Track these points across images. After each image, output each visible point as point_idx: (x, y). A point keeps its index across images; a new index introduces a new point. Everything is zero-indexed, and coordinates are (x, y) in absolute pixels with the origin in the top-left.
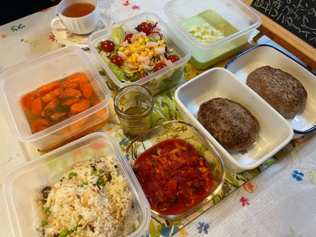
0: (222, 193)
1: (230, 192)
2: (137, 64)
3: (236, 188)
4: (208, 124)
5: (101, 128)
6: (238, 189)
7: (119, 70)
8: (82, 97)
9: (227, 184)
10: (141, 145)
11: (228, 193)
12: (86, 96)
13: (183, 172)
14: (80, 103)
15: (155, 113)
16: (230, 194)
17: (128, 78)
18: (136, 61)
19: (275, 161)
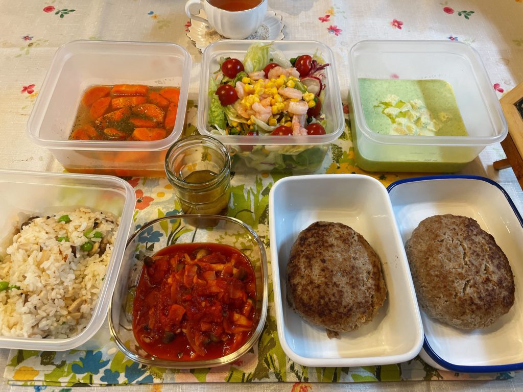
0: (250, 374)
1: (263, 380)
2: (251, 112)
3: (277, 380)
4: (297, 257)
5: (160, 178)
6: (282, 385)
7: (220, 108)
8: (161, 124)
9: (268, 365)
10: (192, 232)
11: (260, 380)
12: (166, 125)
13: (203, 304)
14: (150, 130)
15: (246, 198)
16: (263, 383)
17: (227, 126)
18: (251, 106)
19: (373, 380)
